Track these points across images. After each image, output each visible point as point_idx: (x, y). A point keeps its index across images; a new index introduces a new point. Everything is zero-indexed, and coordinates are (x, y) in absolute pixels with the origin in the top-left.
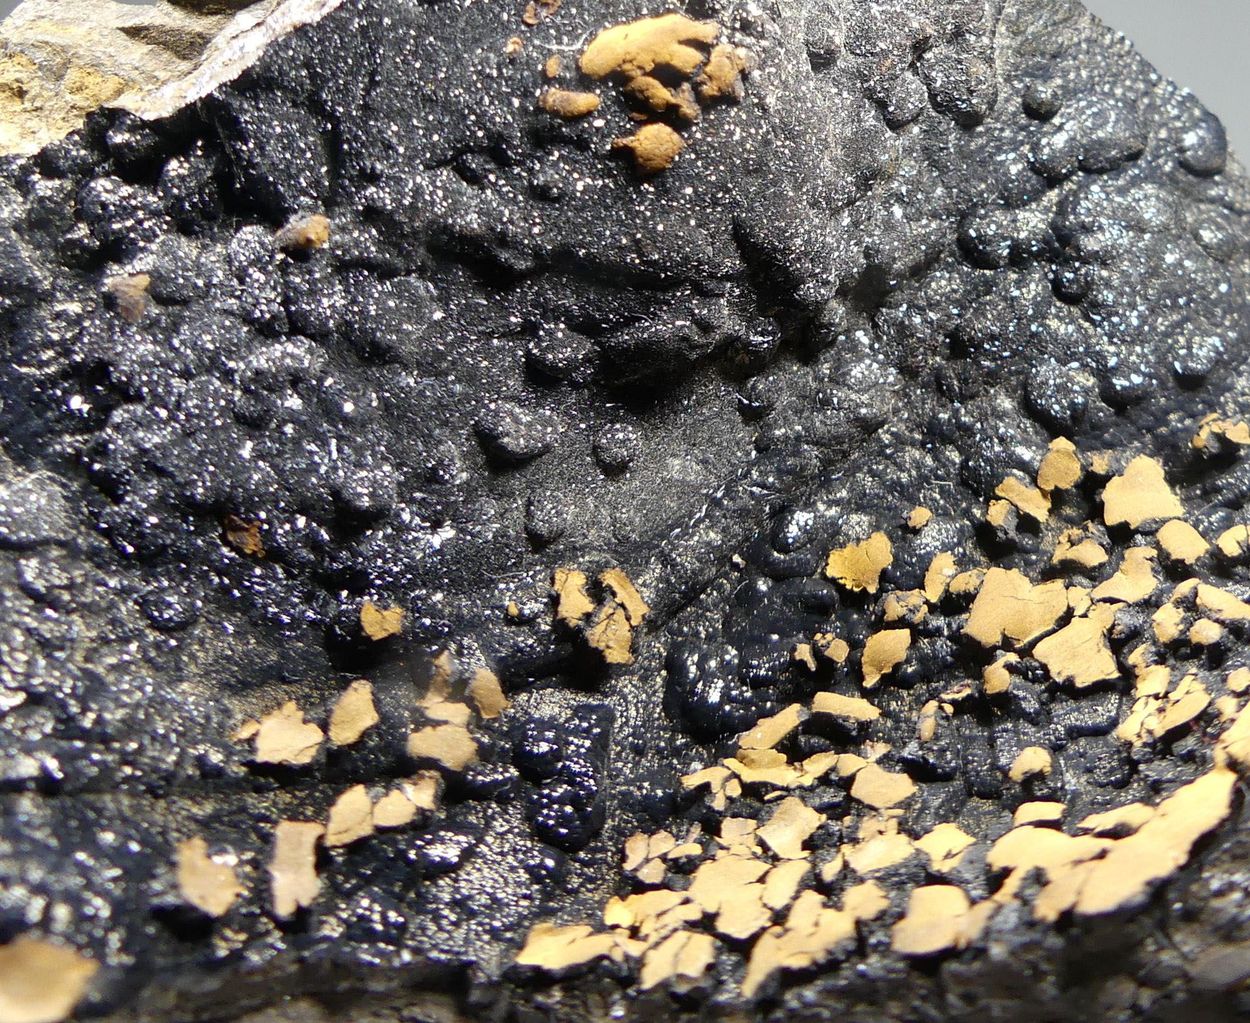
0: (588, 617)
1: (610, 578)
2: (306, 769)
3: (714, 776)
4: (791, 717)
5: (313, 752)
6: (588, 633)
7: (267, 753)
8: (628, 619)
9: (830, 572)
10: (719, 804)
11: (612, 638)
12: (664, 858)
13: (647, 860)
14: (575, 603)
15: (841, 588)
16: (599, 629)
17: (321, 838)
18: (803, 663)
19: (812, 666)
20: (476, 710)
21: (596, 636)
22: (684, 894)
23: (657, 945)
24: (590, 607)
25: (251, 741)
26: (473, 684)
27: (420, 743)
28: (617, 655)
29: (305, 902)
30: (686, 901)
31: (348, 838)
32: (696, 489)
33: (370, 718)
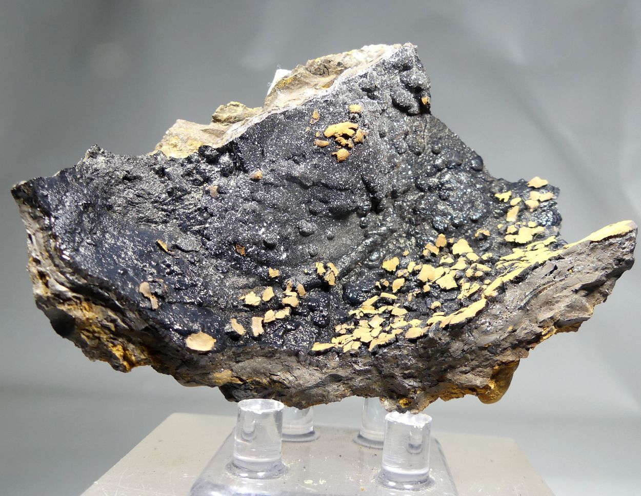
0: (324, 273)
1: (330, 265)
2: (257, 307)
3: (357, 312)
4: (375, 298)
5: (259, 303)
6: (325, 277)
7: (248, 302)
8: (334, 275)
9: (383, 267)
10: (358, 317)
11: (330, 279)
12: (346, 329)
13: (341, 329)
14: (321, 270)
15: (386, 271)
16: (327, 276)
17: (263, 321)
18: (378, 286)
19: (380, 287)
20: (298, 294)
21: (327, 278)
22: (351, 335)
23: (346, 344)
24: (325, 271)
25: (243, 300)
26: (297, 287)
27: (285, 301)
28: (332, 283)
29: (261, 333)
30: (352, 336)
31: (269, 321)
32: (349, 246)
33: (272, 295)
